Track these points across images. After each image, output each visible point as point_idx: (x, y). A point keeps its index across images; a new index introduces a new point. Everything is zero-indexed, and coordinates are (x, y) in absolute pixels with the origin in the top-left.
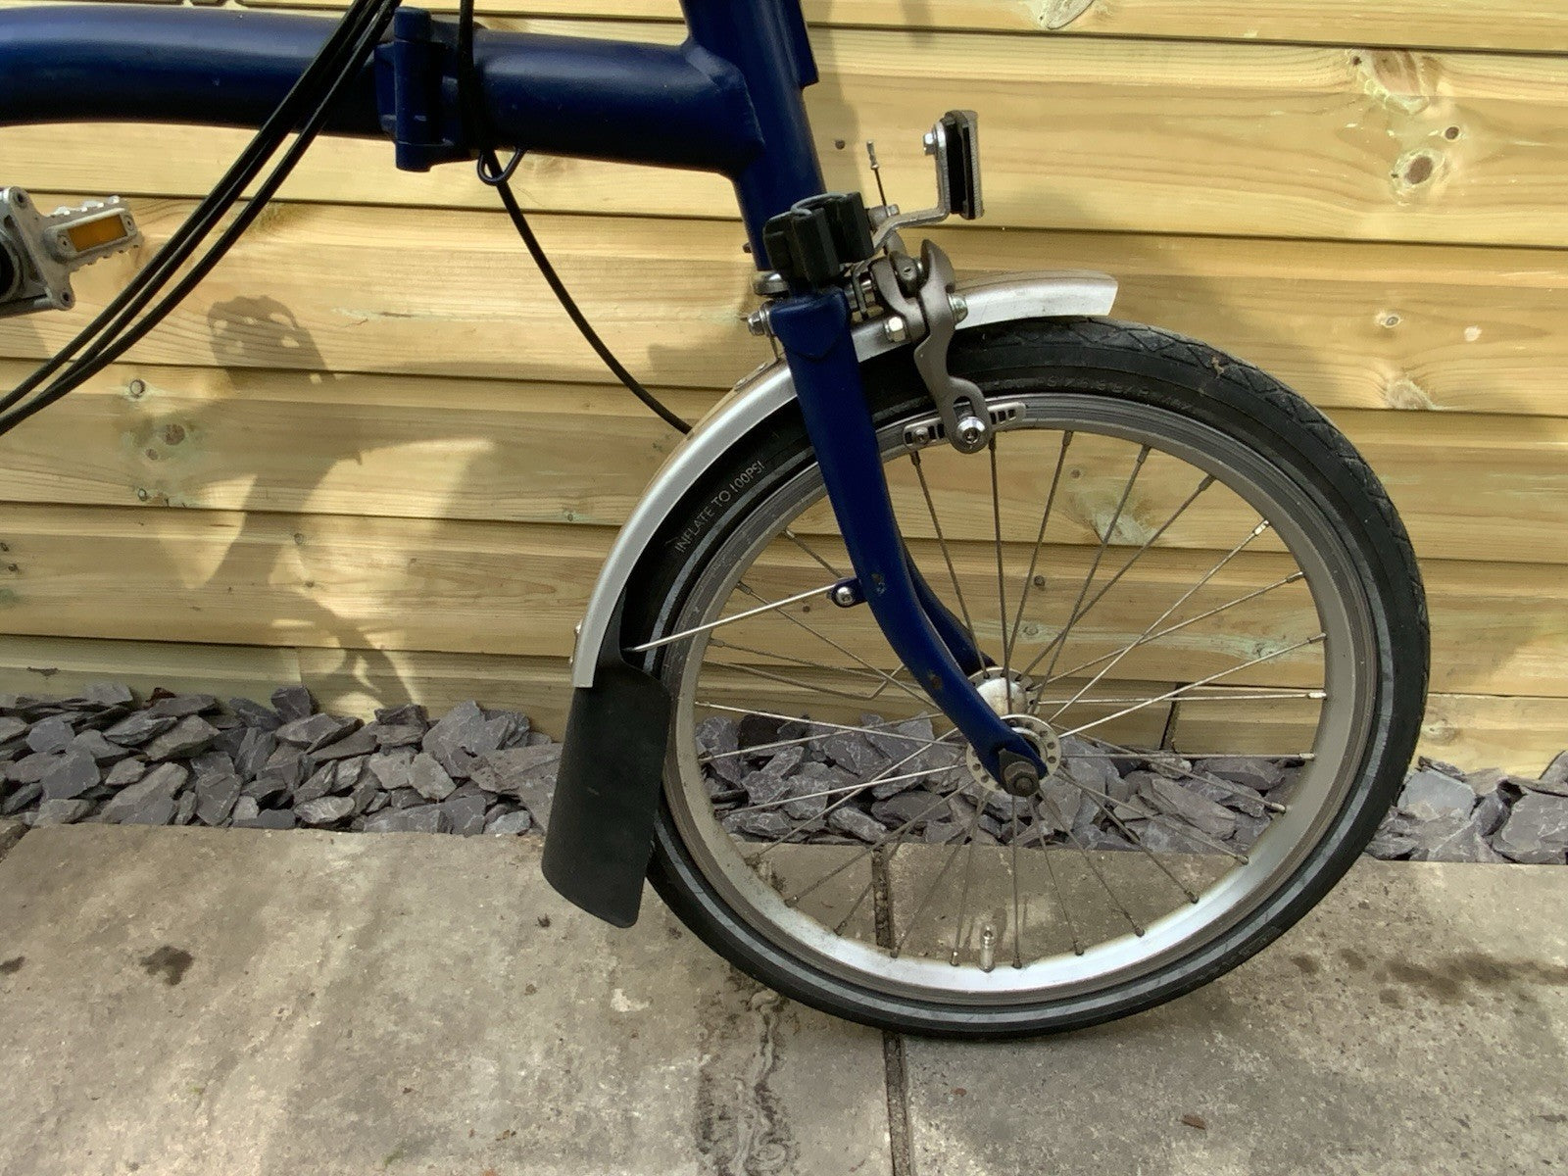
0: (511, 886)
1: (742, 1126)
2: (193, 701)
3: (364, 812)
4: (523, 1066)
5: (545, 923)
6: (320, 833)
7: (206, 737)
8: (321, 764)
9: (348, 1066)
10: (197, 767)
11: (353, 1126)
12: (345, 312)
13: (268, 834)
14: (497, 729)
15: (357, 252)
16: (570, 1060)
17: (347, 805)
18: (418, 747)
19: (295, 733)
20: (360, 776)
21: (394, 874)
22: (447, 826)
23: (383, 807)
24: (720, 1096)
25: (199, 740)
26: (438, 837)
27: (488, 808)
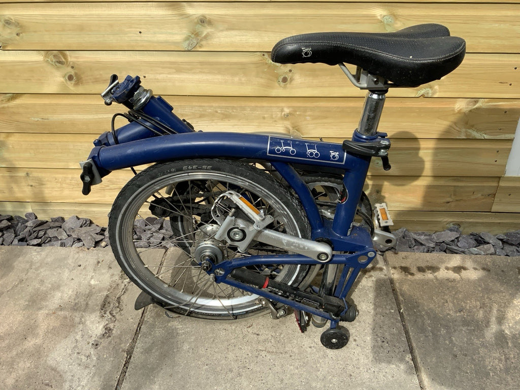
0: (74, 258)
1: (112, 305)
2: (5, 216)
3: (44, 243)
4: (66, 294)
5: (80, 266)
6: (31, 247)
7: (7, 225)
8: (34, 232)
9: (28, 294)
10: (5, 232)
11: (27, 305)
12: (33, 119)
13: (19, 247)
14: (80, 222)
15: (35, 105)
16: (77, 293)
17: (39, 241)
18: (61, 227)
19: (30, 224)
20: (44, 234)
21: (47, 255)
22: (63, 245)
23: (48, 242)
24: (109, 300)
25: (5, 226)
26: (59, 247)
27: (74, 242)
